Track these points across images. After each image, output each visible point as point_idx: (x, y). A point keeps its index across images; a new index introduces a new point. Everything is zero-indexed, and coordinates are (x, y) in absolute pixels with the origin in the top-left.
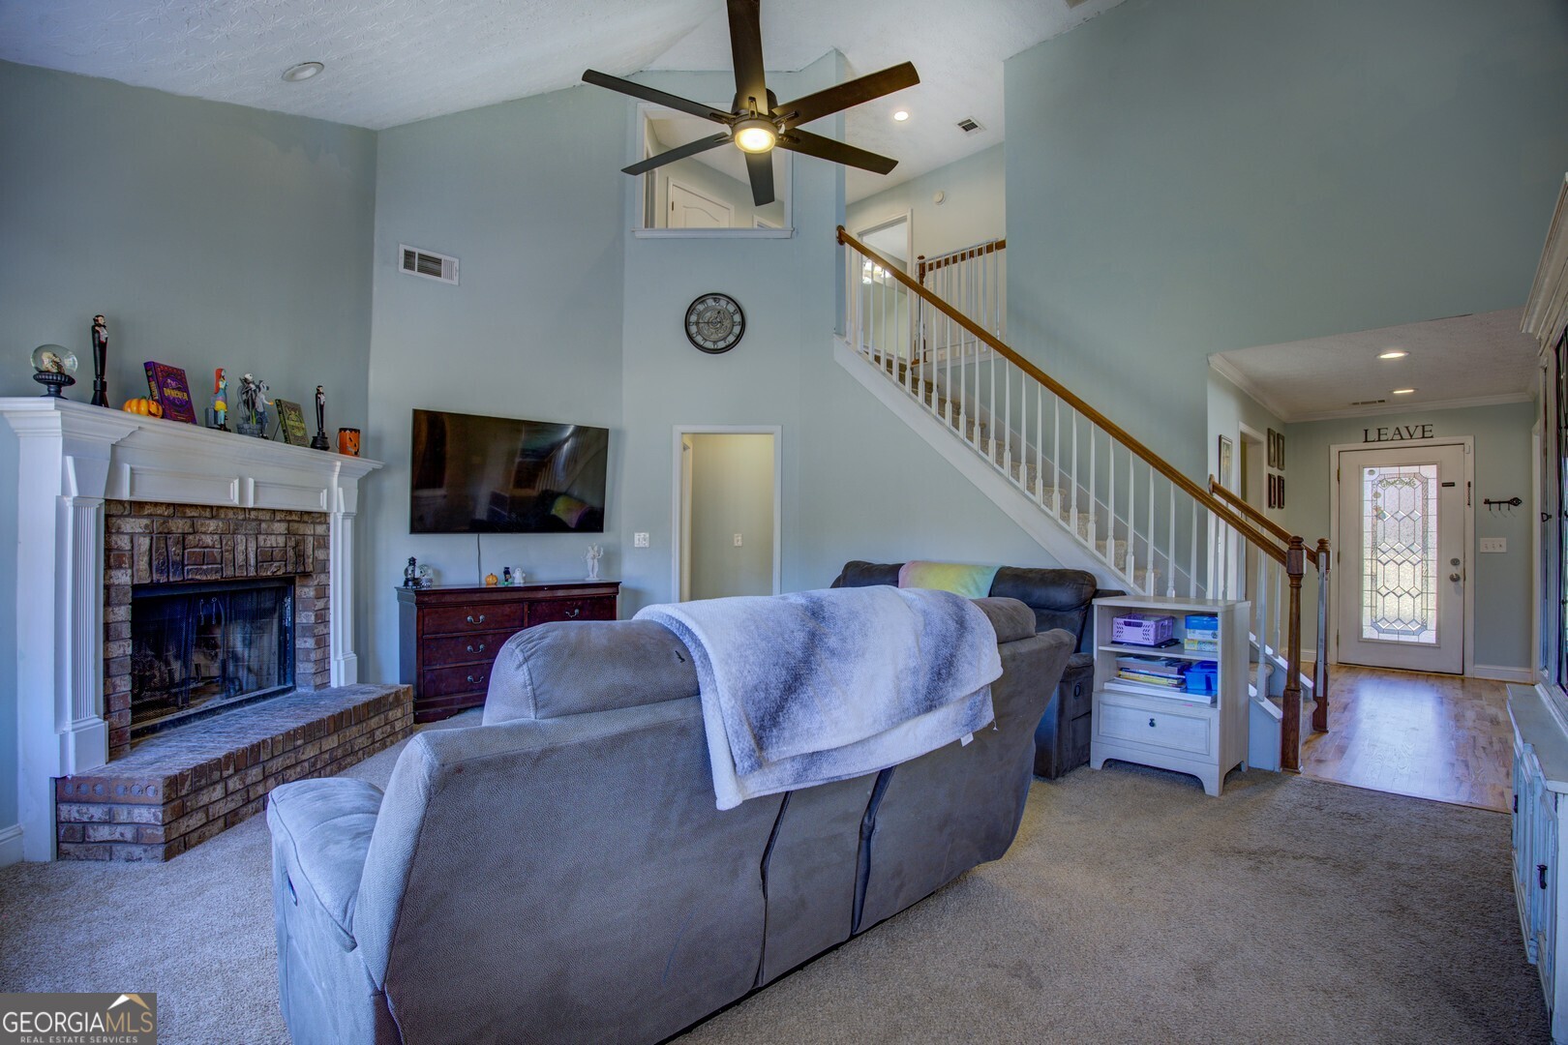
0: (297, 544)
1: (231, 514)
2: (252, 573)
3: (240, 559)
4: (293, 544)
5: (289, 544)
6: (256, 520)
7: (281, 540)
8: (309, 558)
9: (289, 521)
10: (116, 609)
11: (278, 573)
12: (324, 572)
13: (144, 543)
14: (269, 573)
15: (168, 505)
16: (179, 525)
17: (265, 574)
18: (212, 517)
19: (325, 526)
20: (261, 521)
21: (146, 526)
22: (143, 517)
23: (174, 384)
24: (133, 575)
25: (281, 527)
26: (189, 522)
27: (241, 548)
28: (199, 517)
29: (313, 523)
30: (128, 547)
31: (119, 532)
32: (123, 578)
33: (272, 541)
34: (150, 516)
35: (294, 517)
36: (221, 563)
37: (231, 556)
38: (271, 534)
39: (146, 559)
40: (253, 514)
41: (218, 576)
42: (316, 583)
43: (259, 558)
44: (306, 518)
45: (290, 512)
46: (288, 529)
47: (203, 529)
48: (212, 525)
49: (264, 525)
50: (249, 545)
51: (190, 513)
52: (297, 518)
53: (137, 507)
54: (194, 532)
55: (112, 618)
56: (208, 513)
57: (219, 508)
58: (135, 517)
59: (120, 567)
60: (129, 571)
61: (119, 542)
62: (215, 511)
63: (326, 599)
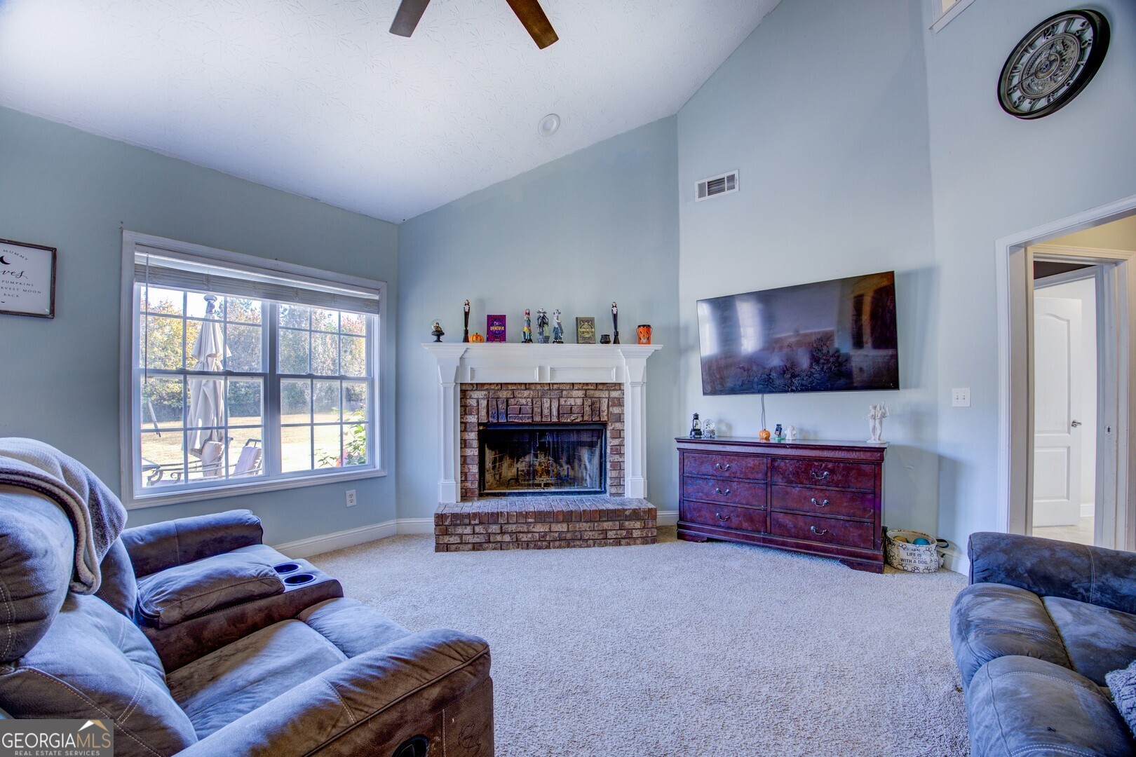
0: (593, 404)
1: (539, 387)
2: (555, 419)
3: (546, 412)
4: (590, 403)
5: (586, 403)
6: (558, 389)
7: (579, 402)
8: (603, 412)
9: (586, 390)
10: (469, 434)
11: (576, 421)
12: (620, 421)
13: (484, 403)
14: (569, 421)
15: (497, 384)
16: (504, 394)
17: (565, 421)
18: (526, 389)
19: (620, 392)
20: (562, 390)
21: (485, 395)
22: (484, 390)
23: (497, 324)
24: (478, 418)
25: (581, 393)
26: (510, 392)
27: (546, 405)
28: (518, 389)
29: (609, 390)
30: (475, 405)
31: (471, 398)
32: (472, 419)
33: (571, 402)
34: (487, 390)
35: (590, 387)
36: (532, 413)
37: (539, 410)
38: (571, 398)
39: (485, 410)
40: (555, 387)
41: (530, 421)
42: (611, 428)
43: (561, 412)
44: (600, 387)
45: (587, 384)
46: (586, 395)
47: (520, 396)
48: (526, 393)
49: (564, 392)
50: (553, 404)
51: (510, 387)
52: (592, 388)
53: (480, 386)
54: (514, 397)
55: (467, 437)
56: (523, 387)
57: (529, 384)
58: (479, 390)
59: (471, 414)
60: (476, 416)
61: (471, 403)
62: (527, 386)
63: (621, 439)
